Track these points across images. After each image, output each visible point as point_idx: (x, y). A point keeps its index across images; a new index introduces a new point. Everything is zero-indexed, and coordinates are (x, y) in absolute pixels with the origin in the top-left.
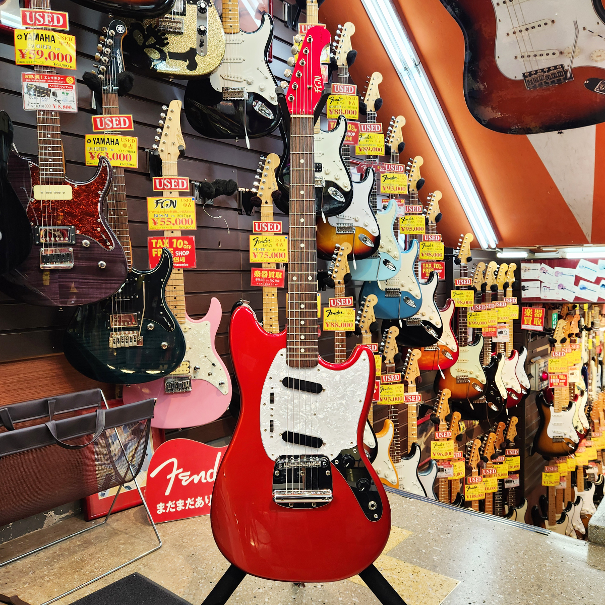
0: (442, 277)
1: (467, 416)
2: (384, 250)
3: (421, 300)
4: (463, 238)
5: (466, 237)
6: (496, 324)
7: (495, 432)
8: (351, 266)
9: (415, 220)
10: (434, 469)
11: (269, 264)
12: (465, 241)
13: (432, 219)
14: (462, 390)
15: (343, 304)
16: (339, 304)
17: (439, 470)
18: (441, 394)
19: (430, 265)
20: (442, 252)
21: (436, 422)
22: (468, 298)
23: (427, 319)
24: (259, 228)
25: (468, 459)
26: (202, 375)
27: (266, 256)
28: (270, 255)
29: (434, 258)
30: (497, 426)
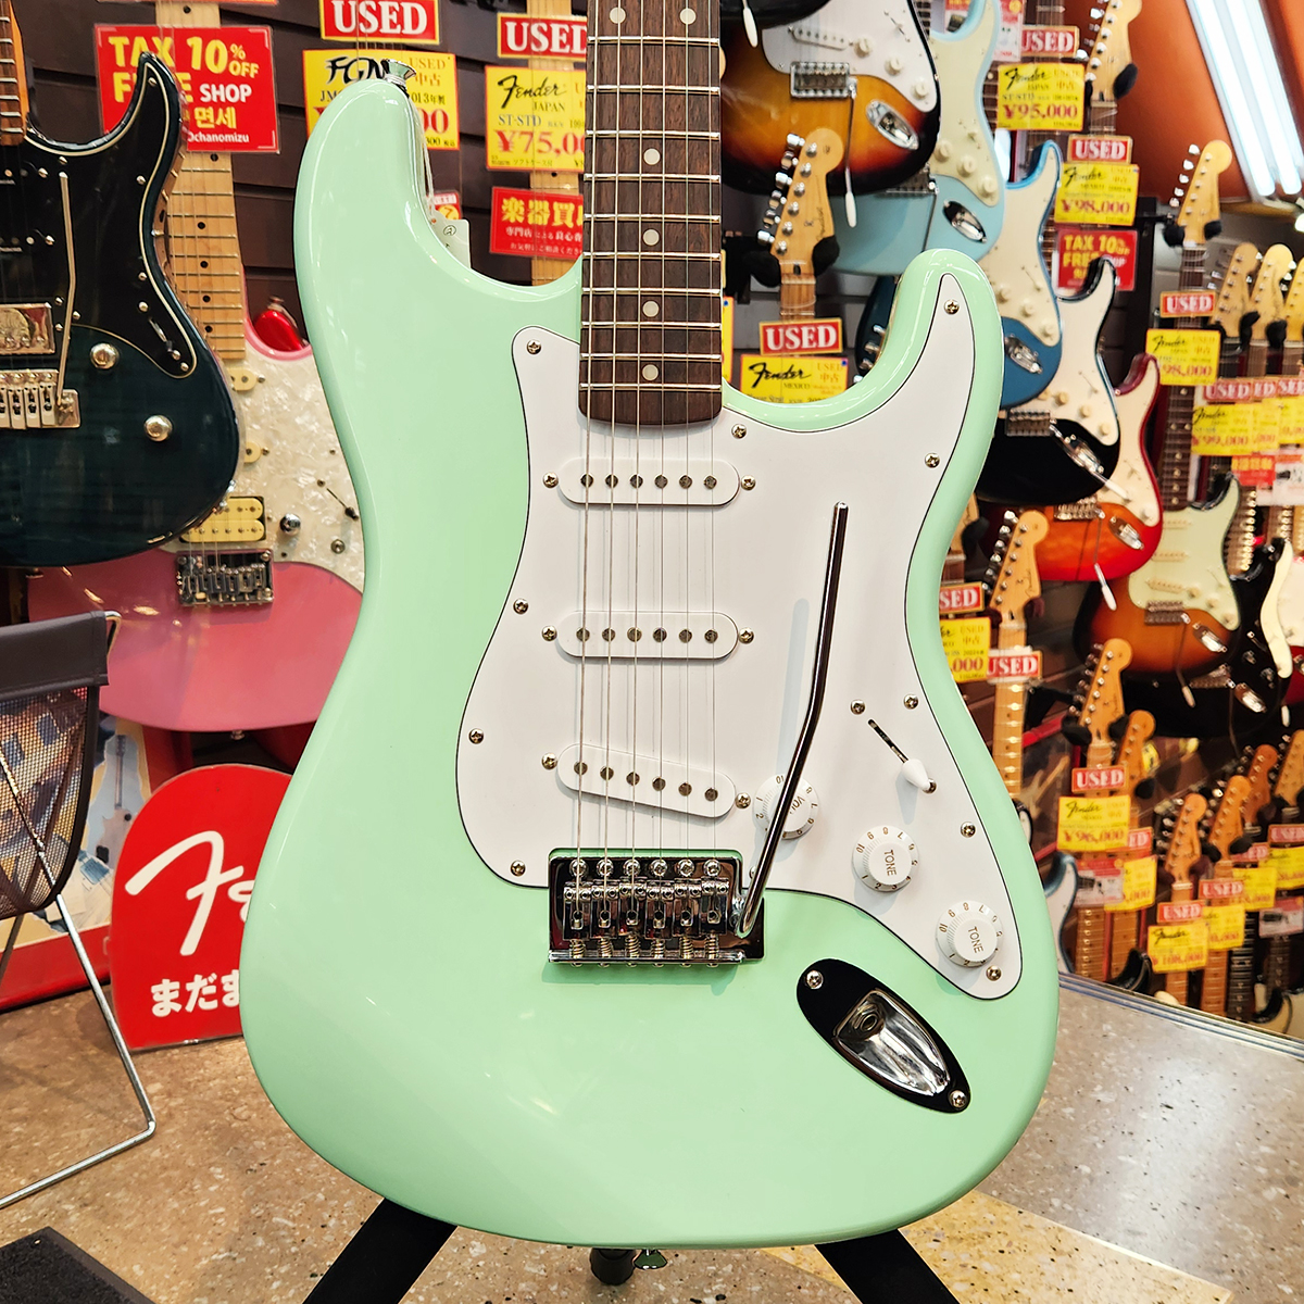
0: (1124, 282)
1: (1170, 724)
2: (949, 169)
3: (1058, 349)
4: (1195, 159)
5: (1208, 153)
6: (1272, 448)
7: (1245, 774)
8: (839, 214)
9: (1051, 81)
10: (1069, 880)
11: (554, 174)
12: (1202, 168)
13: (1104, 84)
14: (1161, 646)
15: (806, 345)
16: (792, 343)
17: (1082, 883)
18: (1098, 654)
19: (1089, 240)
20: (1131, 198)
21: (1079, 742)
22: (1202, 355)
23: (1072, 416)
24: (519, 41)
25: (1164, 852)
26: (310, 549)
27: (545, 147)
28: (558, 144)
29: (1102, 219)
30: (1251, 757)
